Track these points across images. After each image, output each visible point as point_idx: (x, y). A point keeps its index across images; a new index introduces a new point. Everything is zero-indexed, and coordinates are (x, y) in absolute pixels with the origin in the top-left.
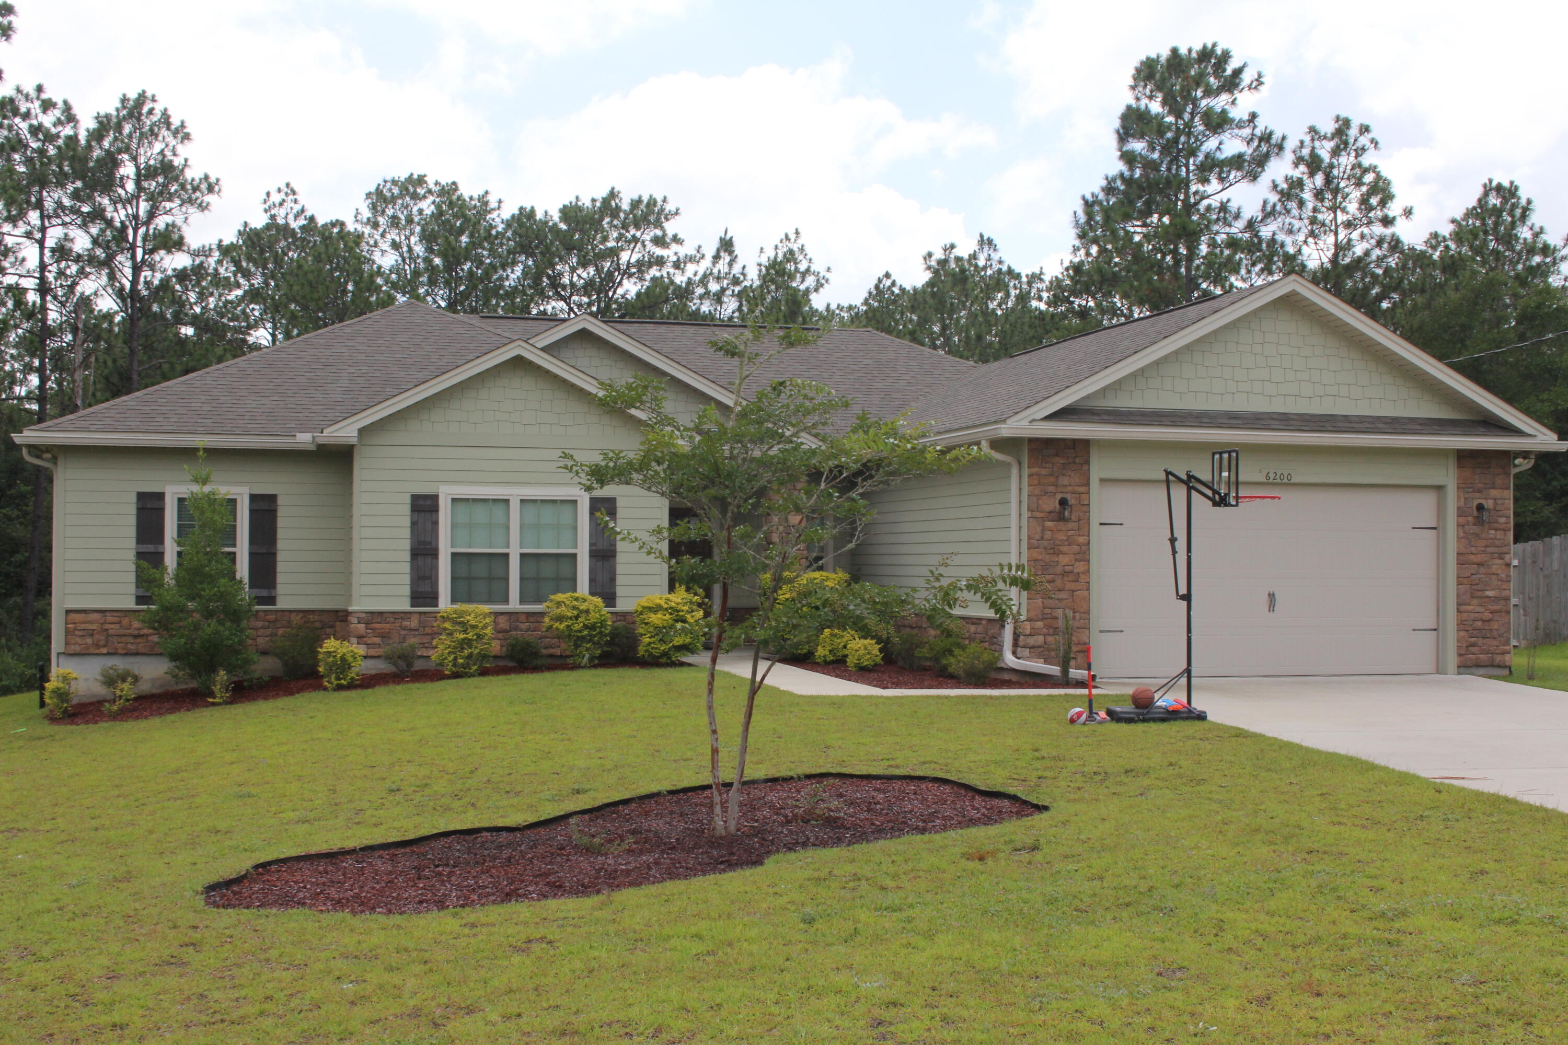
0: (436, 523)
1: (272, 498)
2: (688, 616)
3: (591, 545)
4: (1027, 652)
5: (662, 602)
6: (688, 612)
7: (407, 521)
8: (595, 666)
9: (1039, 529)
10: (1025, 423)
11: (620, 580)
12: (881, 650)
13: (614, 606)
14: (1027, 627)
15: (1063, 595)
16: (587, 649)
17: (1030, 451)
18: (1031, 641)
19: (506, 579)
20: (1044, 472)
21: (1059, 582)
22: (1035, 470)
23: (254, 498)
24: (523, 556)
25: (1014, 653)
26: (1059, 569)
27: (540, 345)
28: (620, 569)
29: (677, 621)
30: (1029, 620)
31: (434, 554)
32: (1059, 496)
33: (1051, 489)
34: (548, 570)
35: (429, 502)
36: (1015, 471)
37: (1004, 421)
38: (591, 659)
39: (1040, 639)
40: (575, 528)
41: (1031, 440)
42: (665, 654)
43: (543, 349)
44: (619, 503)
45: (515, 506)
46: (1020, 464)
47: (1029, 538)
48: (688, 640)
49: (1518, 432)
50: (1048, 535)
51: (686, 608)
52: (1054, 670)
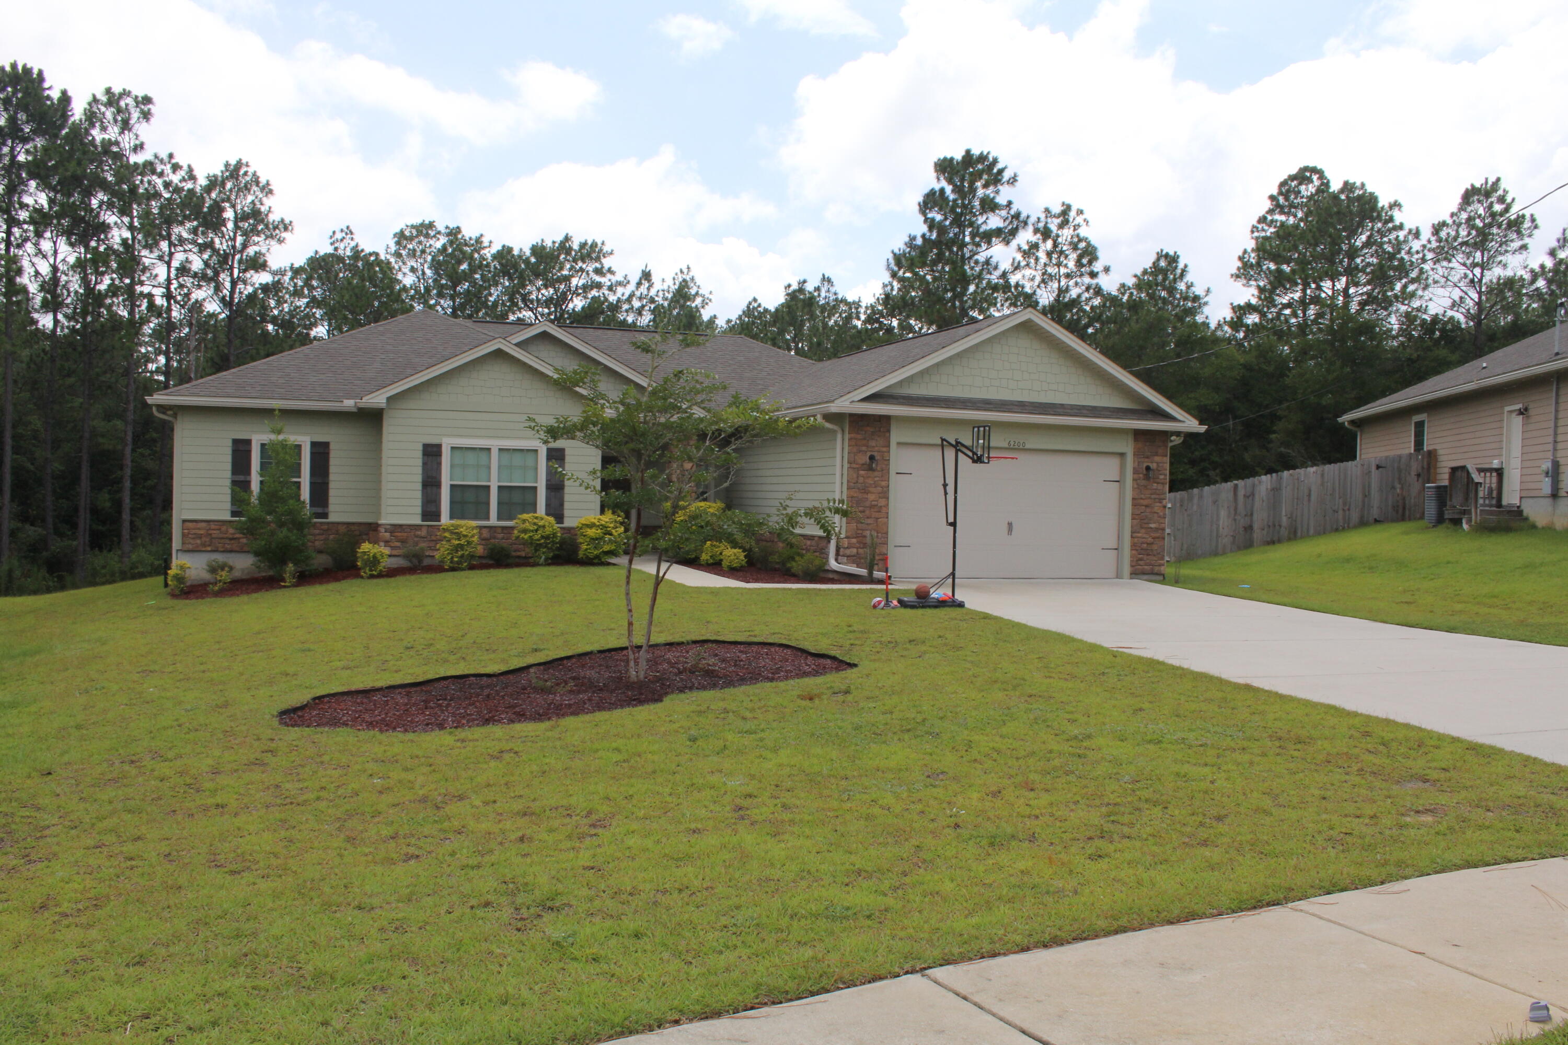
0: (440, 464)
1: (326, 445)
2: (613, 531)
3: (547, 480)
4: (845, 559)
5: (596, 521)
6: (614, 528)
7: (419, 462)
8: (549, 565)
9: (855, 476)
10: (847, 403)
11: (567, 505)
12: (745, 556)
13: (563, 523)
14: (846, 543)
15: (869, 521)
16: (544, 553)
17: (850, 422)
18: (848, 552)
19: (488, 504)
20: (859, 437)
21: (867, 513)
22: (852, 435)
23: (314, 444)
24: (500, 487)
25: (836, 560)
26: (867, 504)
27: (514, 342)
28: (567, 498)
29: (605, 534)
30: (847, 537)
31: (438, 485)
32: (869, 454)
33: (864, 448)
34: (517, 497)
35: (435, 449)
36: (839, 436)
37: (833, 401)
38: (546, 559)
39: (855, 551)
40: (536, 469)
41: (851, 415)
42: (597, 557)
43: (516, 345)
44: (567, 452)
45: (495, 454)
46: (843, 431)
47: (848, 481)
48: (613, 547)
49: (1173, 419)
50: (861, 480)
51: (612, 525)
52: (863, 572)
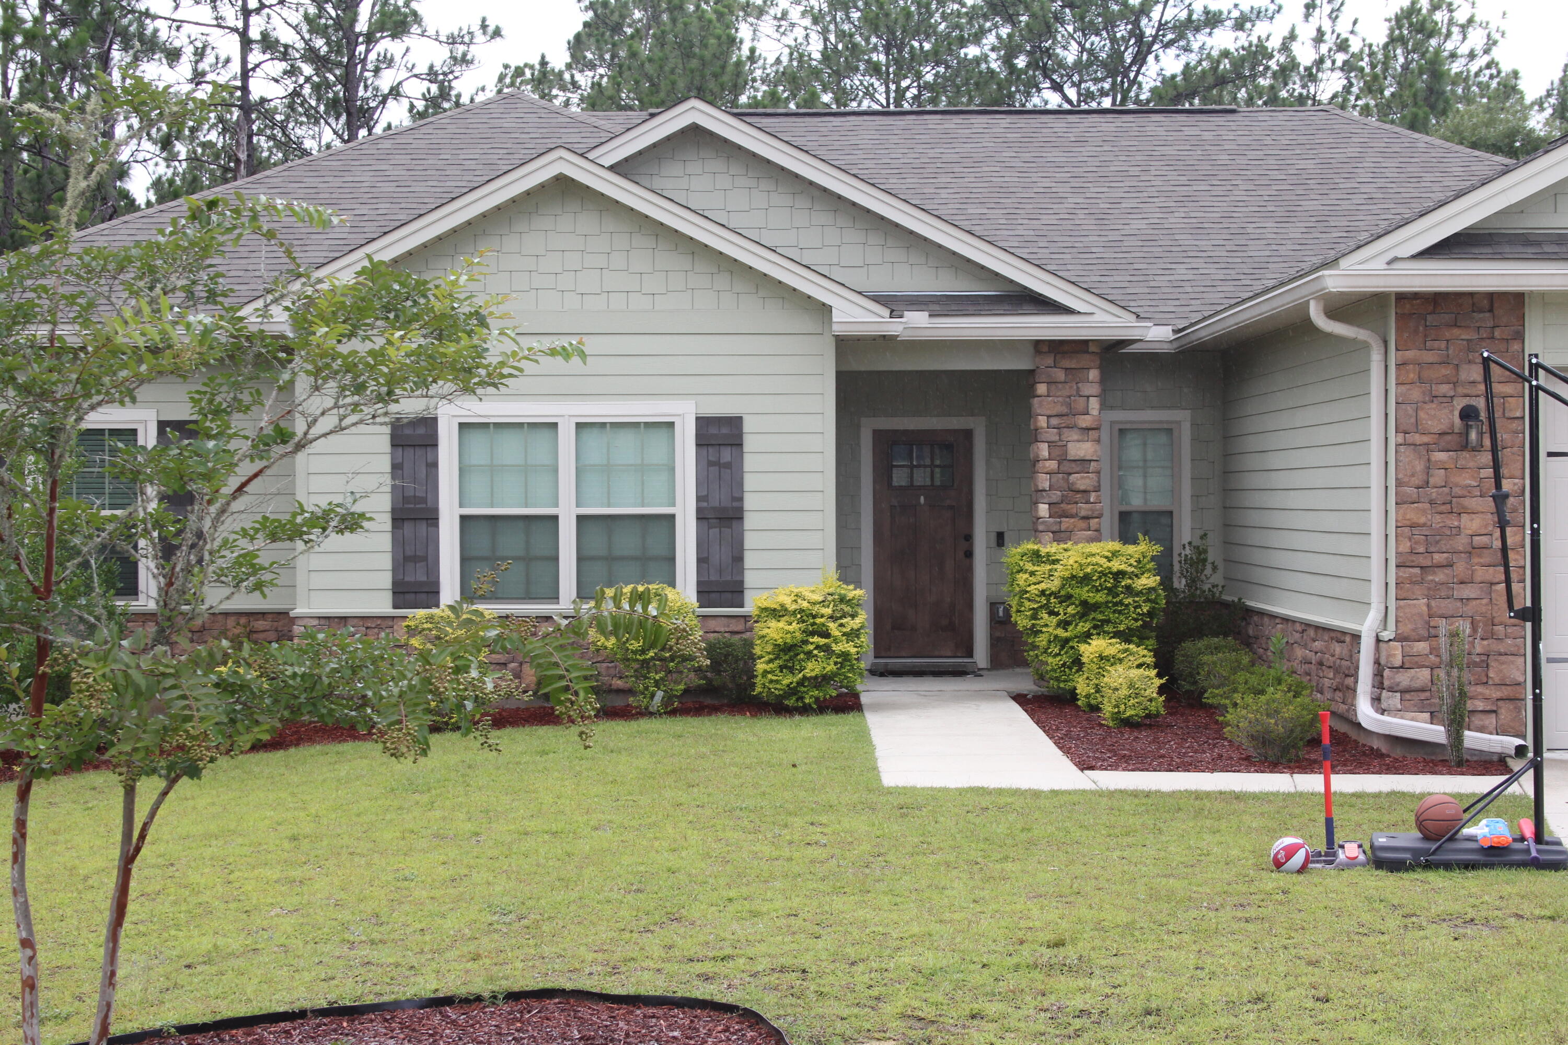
0: (433, 465)
2: (832, 626)
3: (699, 499)
4: (1394, 700)
5: (787, 601)
6: (832, 618)
7: (385, 463)
8: (673, 713)
9: (1419, 466)
10: (1379, 264)
11: (750, 560)
13: (741, 605)
14: (1396, 653)
15: (1468, 592)
16: (657, 684)
17: (1400, 317)
18: (1404, 678)
19: (555, 559)
20: (1429, 357)
21: (1460, 567)
22: (1410, 354)
24: (581, 519)
25: (1376, 700)
26: (1461, 542)
27: (609, 161)
28: (751, 541)
29: (813, 634)
30: (1399, 638)
31: (432, 519)
32: (1459, 404)
33: (1445, 389)
34: (627, 542)
35: (421, 431)
36: (1376, 357)
37: (1332, 263)
38: (668, 700)
39: (1424, 675)
40: (672, 470)
41: (1401, 297)
42: (791, 691)
43: (612, 168)
44: (748, 426)
45: (567, 436)
46: (1386, 343)
47: (1399, 484)
48: (831, 667)
50: (1438, 477)
51: (828, 611)
52: (1436, 733)
